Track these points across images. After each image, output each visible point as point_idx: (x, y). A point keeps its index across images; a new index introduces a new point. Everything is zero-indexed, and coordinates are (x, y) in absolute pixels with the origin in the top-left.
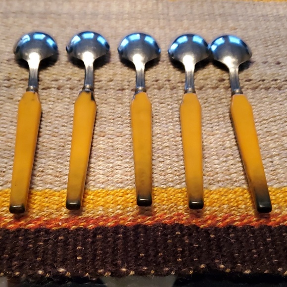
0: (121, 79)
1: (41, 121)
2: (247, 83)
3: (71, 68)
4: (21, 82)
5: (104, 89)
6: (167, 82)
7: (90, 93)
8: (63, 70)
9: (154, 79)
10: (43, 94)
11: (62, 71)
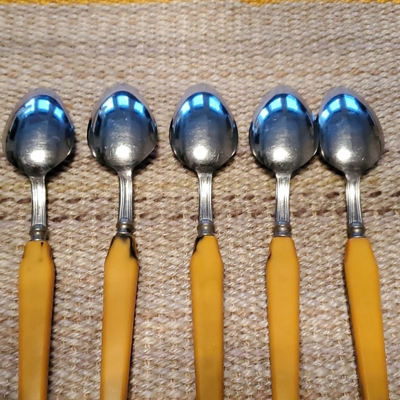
0: (176, 195)
1: (55, 289)
2: (373, 200)
3: (97, 174)
4: (20, 206)
5: (150, 216)
6: (246, 202)
7: (129, 241)
8: (84, 177)
9: (227, 195)
10: (56, 231)
11: (83, 180)
